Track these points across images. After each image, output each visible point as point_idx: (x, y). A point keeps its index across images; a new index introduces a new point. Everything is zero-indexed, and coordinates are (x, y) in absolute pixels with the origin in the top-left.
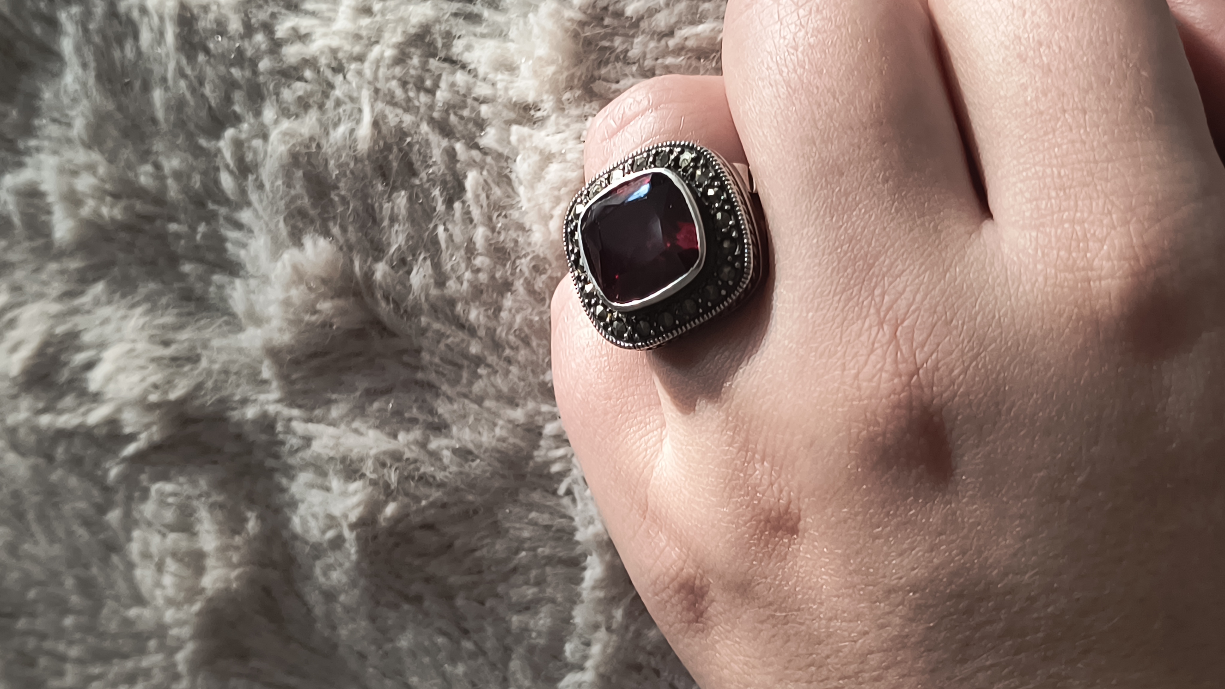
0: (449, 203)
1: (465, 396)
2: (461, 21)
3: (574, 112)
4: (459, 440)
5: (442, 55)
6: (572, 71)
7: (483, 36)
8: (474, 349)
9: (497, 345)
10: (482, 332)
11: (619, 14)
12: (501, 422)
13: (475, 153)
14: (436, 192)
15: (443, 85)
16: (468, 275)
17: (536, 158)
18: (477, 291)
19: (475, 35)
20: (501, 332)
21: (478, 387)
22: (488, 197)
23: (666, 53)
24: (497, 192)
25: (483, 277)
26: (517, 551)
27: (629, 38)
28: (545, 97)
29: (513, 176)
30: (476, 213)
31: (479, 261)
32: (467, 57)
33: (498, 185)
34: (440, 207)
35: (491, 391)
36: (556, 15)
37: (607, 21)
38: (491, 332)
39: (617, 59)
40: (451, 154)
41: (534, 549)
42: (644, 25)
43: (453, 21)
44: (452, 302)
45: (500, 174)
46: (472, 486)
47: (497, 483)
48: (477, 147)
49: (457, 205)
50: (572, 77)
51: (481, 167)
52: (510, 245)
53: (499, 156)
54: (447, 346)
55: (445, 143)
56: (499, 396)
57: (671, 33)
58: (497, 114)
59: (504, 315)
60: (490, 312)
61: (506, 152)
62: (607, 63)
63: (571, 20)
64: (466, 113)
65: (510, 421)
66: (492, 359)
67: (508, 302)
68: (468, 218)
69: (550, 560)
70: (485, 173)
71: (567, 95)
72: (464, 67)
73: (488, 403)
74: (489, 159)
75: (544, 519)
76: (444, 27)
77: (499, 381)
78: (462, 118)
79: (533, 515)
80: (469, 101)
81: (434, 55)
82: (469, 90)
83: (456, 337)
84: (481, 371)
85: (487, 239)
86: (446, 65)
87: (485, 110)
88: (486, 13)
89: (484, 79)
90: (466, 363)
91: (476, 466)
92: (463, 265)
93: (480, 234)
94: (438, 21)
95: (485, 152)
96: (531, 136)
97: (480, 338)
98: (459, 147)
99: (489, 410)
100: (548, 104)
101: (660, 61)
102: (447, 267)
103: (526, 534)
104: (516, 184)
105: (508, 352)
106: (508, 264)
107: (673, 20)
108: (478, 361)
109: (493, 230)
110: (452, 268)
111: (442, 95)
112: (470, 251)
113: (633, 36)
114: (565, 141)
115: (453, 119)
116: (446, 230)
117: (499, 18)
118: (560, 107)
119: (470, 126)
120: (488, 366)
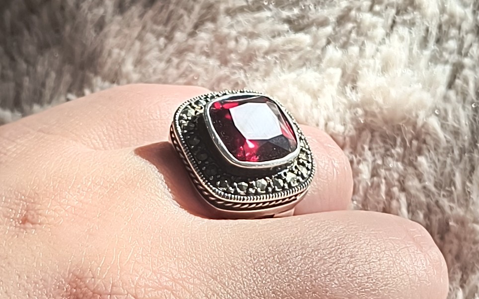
0: (288, 21)
1: (144, 28)
2: (423, 34)
3: (348, 116)
4: (111, 21)
5: (398, 19)
6: (379, 116)
7: (411, 50)
8: (179, 36)
9: (181, 52)
10: (191, 42)
11: (420, 152)
12: (123, 53)
13: (324, 41)
14: (296, 11)
15: (375, 19)
16: (234, 33)
17: (316, 86)
18: (221, 40)
19: (411, 44)
20: (191, 56)
21: (150, 37)
22: (291, 50)
23: (389, 185)
24: (294, 57)
25: (232, 44)
26: (27, 61)
27: (402, 159)
28: (360, 95)
29: (304, 69)
30: (279, 40)
31: (244, 41)
32: (395, 37)
33: (300, 58)
34: (285, 14)
35: (147, 47)
36: (421, 105)
37: (415, 143)
38: (190, 49)
39: (387, 150)
40: (323, 23)
41: (28, 74)
42: (410, 170)
43: (423, 28)
44: (214, 20)
45: (307, 60)
46: (76, 29)
47: (78, 49)
48: (329, 43)
49: (286, 27)
50: (374, 115)
51: (313, 46)
52: (254, 65)
53: (320, 59)
54: (182, 16)
55: (332, 19)
56: (142, 53)
57: (403, 189)
58: (350, 58)
59: (203, 58)
60: (206, 49)
61: (323, 65)
62: (385, 142)
63: (417, 116)
64: (353, 35)
65: (124, 60)
66: (171, 48)
67: (213, 62)
68: (275, 34)
69: (19, 86)
70: (309, 49)
71: (360, 111)
72: (388, 35)
73: (138, 44)
74: (319, 52)
75: (50, 82)
76: (418, 21)
77: (155, 53)
78: (350, 32)
79: (53, 75)
80: (362, 38)
81: (398, 13)
82: (371, 39)
83: (189, 22)
84: (162, 40)
85: (259, 49)
86: (390, 22)
87: (354, 50)
88: (427, 53)
89: (377, 50)
90: (168, 29)
91: (90, 33)
92: (241, 29)
93: (263, 43)
94: (423, 16)
95: (324, 49)
96: (332, 83)
97: (186, 41)
98: (329, 30)
99: (133, 44)
100: (354, 97)
101: (383, 181)
102: (240, 17)
103: (39, 68)
104: (298, 71)
105: (175, 60)
106: (240, 64)
107: (413, 192)
108: (170, 38)
109: (267, 53)
110: (238, 22)
111: (367, 18)
112: (252, 36)
113: (403, 162)
114: (327, 108)
115: (350, 26)
116: (268, 18)
117: (423, 62)
118: (352, 106)
119: (344, 39)
120: (166, 46)
